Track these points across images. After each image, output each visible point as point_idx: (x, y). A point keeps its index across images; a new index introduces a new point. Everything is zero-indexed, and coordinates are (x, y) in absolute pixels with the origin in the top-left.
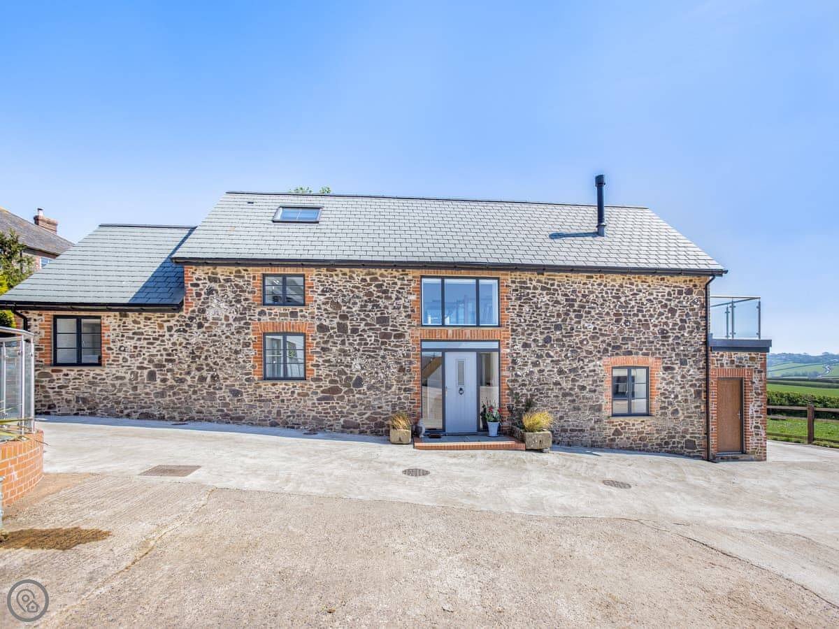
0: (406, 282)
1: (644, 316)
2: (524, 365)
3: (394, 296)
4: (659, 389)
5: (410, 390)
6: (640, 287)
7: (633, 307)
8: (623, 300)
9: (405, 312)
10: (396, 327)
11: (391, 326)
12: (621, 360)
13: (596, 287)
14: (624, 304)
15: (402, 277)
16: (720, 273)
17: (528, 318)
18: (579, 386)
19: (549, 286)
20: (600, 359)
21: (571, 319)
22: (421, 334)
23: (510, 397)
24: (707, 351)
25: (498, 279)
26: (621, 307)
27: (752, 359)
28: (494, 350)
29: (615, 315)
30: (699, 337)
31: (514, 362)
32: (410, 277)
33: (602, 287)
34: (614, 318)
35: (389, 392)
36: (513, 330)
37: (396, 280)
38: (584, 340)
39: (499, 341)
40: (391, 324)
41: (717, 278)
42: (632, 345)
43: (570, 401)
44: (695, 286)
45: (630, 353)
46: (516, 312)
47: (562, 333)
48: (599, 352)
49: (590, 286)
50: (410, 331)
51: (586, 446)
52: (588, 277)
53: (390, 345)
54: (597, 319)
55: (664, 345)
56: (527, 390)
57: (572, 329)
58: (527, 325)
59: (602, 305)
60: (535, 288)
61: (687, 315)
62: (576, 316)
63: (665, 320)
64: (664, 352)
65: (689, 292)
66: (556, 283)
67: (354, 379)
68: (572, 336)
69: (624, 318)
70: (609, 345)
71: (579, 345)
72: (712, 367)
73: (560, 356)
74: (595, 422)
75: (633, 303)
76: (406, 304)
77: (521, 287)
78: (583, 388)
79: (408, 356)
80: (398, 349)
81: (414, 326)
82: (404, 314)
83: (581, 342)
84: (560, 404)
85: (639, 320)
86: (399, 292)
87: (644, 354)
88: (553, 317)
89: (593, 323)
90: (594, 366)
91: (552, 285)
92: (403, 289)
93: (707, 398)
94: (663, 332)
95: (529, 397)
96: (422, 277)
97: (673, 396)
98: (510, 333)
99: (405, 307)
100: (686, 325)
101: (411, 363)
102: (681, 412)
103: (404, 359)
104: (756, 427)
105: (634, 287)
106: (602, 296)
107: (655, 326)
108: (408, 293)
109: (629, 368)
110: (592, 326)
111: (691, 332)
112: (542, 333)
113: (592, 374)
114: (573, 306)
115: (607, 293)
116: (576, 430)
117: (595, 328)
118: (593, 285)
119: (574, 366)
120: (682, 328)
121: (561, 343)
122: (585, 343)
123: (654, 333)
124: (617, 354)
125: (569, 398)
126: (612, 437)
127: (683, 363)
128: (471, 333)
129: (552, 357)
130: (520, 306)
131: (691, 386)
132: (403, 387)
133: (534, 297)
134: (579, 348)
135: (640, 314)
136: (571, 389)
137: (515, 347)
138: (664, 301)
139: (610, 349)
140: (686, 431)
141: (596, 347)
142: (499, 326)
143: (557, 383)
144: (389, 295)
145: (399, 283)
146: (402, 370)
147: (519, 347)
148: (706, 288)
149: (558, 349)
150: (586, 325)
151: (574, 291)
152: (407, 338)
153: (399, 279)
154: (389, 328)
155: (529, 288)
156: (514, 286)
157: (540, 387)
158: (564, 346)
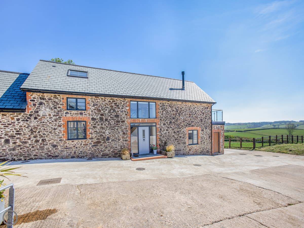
0: (125, 103)
1: (196, 115)
2: (164, 131)
3: (121, 108)
4: (200, 136)
5: (127, 140)
6: (195, 106)
7: (194, 112)
8: (191, 110)
9: (125, 113)
10: (122, 118)
11: (120, 118)
12: (191, 128)
13: (184, 106)
14: (191, 111)
15: (124, 101)
16: (215, 103)
17: (165, 115)
18: (179, 136)
19: (171, 105)
20: (185, 128)
21: (177, 116)
22: (130, 121)
23: (160, 141)
24: (211, 125)
25: (156, 102)
26: (191, 112)
27: (221, 127)
28: (154, 126)
29: (189, 114)
30: (210, 121)
31: (161, 130)
32: (127, 101)
33: (186, 106)
34: (189, 115)
35: (119, 142)
36: (160, 119)
37: (122, 102)
38: (181, 122)
39: (156, 123)
40: (120, 117)
41: (214, 104)
42: (194, 123)
43: (177, 141)
44: (209, 106)
45: (193, 126)
46: (161, 113)
47: (175, 120)
48: (185, 126)
49: (182, 106)
50: (127, 120)
51: (182, 155)
52: (182, 103)
53: (120, 125)
54: (184, 116)
55: (201, 123)
56: (165, 139)
57: (178, 119)
58: (165, 118)
59: (186, 111)
60: (167, 106)
61: (207, 115)
62: (179, 115)
63: (201, 116)
64: (202, 126)
65: (207, 108)
66: (173, 104)
67: (106, 138)
68: (177, 121)
69: (191, 116)
70: (187, 124)
71: (179, 124)
72: (212, 129)
73: (174, 127)
74: (184, 147)
75: (194, 111)
76: (125, 110)
77: (163, 105)
78: (181, 137)
79: (126, 129)
80: (122, 126)
81: (128, 118)
82: (124, 114)
83: (180, 123)
84: (174, 142)
85: (195, 116)
86: (123, 106)
87: (197, 126)
88: (172, 115)
89: (183, 117)
90: (184, 130)
91: (172, 105)
92: (124, 105)
93: (211, 138)
94: (201, 120)
95: (165, 141)
96: (131, 101)
97: (204, 138)
98: (159, 120)
99: (125, 111)
100: (207, 118)
101: (127, 131)
102: (205, 142)
103: (125, 130)
104: (222, 145)
105: (194, 106)
106: (186, 109)
107: (199, 118)
108: (126, 107)
109: (193, 130)
110: (183, 118)
111: (208, 120)
112: (169, 120)
113: (183, 132)
114: (177, 112)
115: (187, 108)
116: (179, 150)
117: (184, 119)
118: (183, 105)
119: (178, 130)
120: (206, 118)
121: (175, 123)
122: (181, 123)
123: (199, 120)
124: (190, 126)
125: (177, 140)
126: (188, 151)
127: (206, 128)
128: (147, 120)
129: (172, 128)
130: (162, 111)
131: (208, 135)
132: (125, 140)
133: (167, 109)
134: (180, 125)
135: (196, 114)
136: (177, 138)
137: (161, 125)
138: (201, 111)
139: (188, 125)
140: (207, 148)
141: (184, 124)
142: (156, 118)
143: (173, 136)
144: (119, 107)
145: (123, 103)
146: (124, 133)
147: (162, 125)
148: (211, 107)
149: (174, 125)
150: (181, 118)
151: (178, 107)
152: (126, 122)
153: (123, 101)
154: (119, 119)
155: (165, 106)
156: (160, 105)
157: (168, 137)
158: (175, 124)
